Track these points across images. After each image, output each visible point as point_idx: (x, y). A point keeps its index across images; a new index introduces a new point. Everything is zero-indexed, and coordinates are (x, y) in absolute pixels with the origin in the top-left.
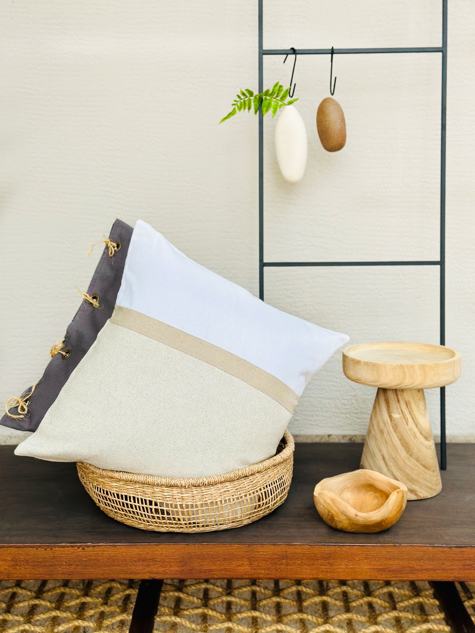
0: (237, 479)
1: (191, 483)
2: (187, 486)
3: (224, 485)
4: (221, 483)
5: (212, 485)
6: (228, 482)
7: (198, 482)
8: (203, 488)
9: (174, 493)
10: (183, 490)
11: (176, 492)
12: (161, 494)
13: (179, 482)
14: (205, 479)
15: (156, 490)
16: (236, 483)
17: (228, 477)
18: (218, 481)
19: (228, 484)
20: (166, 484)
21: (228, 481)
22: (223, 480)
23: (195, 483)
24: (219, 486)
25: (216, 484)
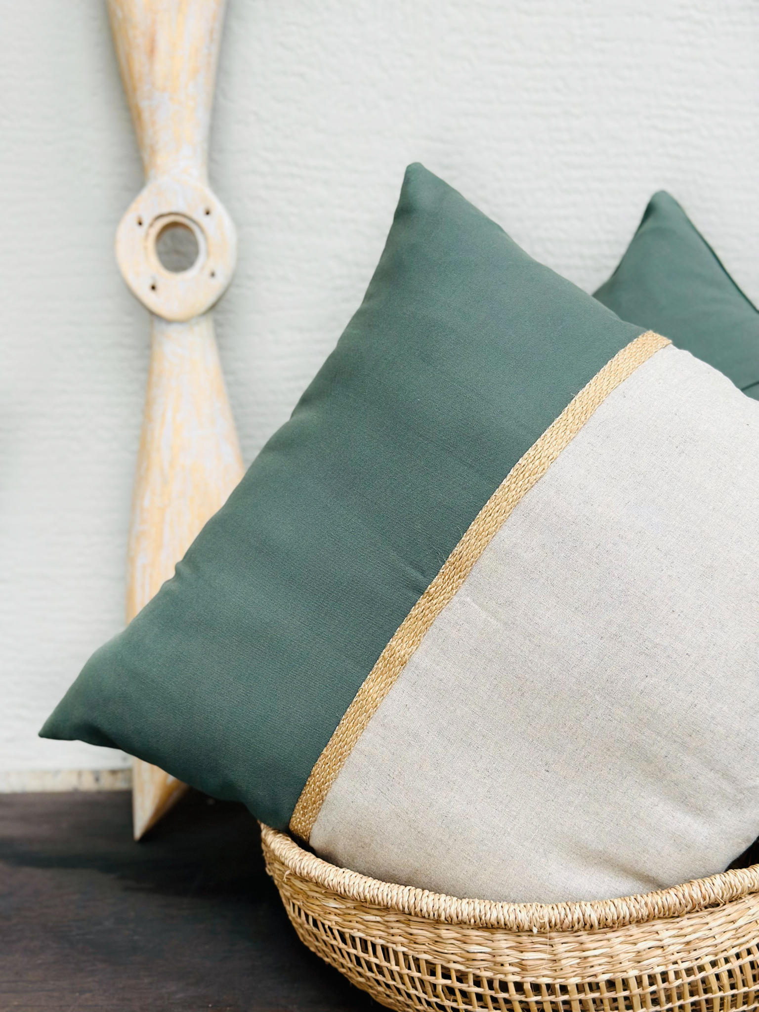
0: (689, 912)
1: (546, 920)
2: (535, 930)
3: (646, 927)
4: (639, 922)
5: (612, 927)
6: (659, 921)
7: (570, 917)
8: (585, 937)
9: (499, 949)
10: (525, 939)
11: (504, 944)
12: (460, 948)
13: (512, 917)
14: (589, 910)
15: (444, 933)
16: (685, 922)
17: (660, 904)
18: (631, 916)
19: (659, 925)
20: (472, 921)
21: (659, 918)
22: (645, 912)
23: (558, 921)
24: (634, 930)
25: (624, 925)
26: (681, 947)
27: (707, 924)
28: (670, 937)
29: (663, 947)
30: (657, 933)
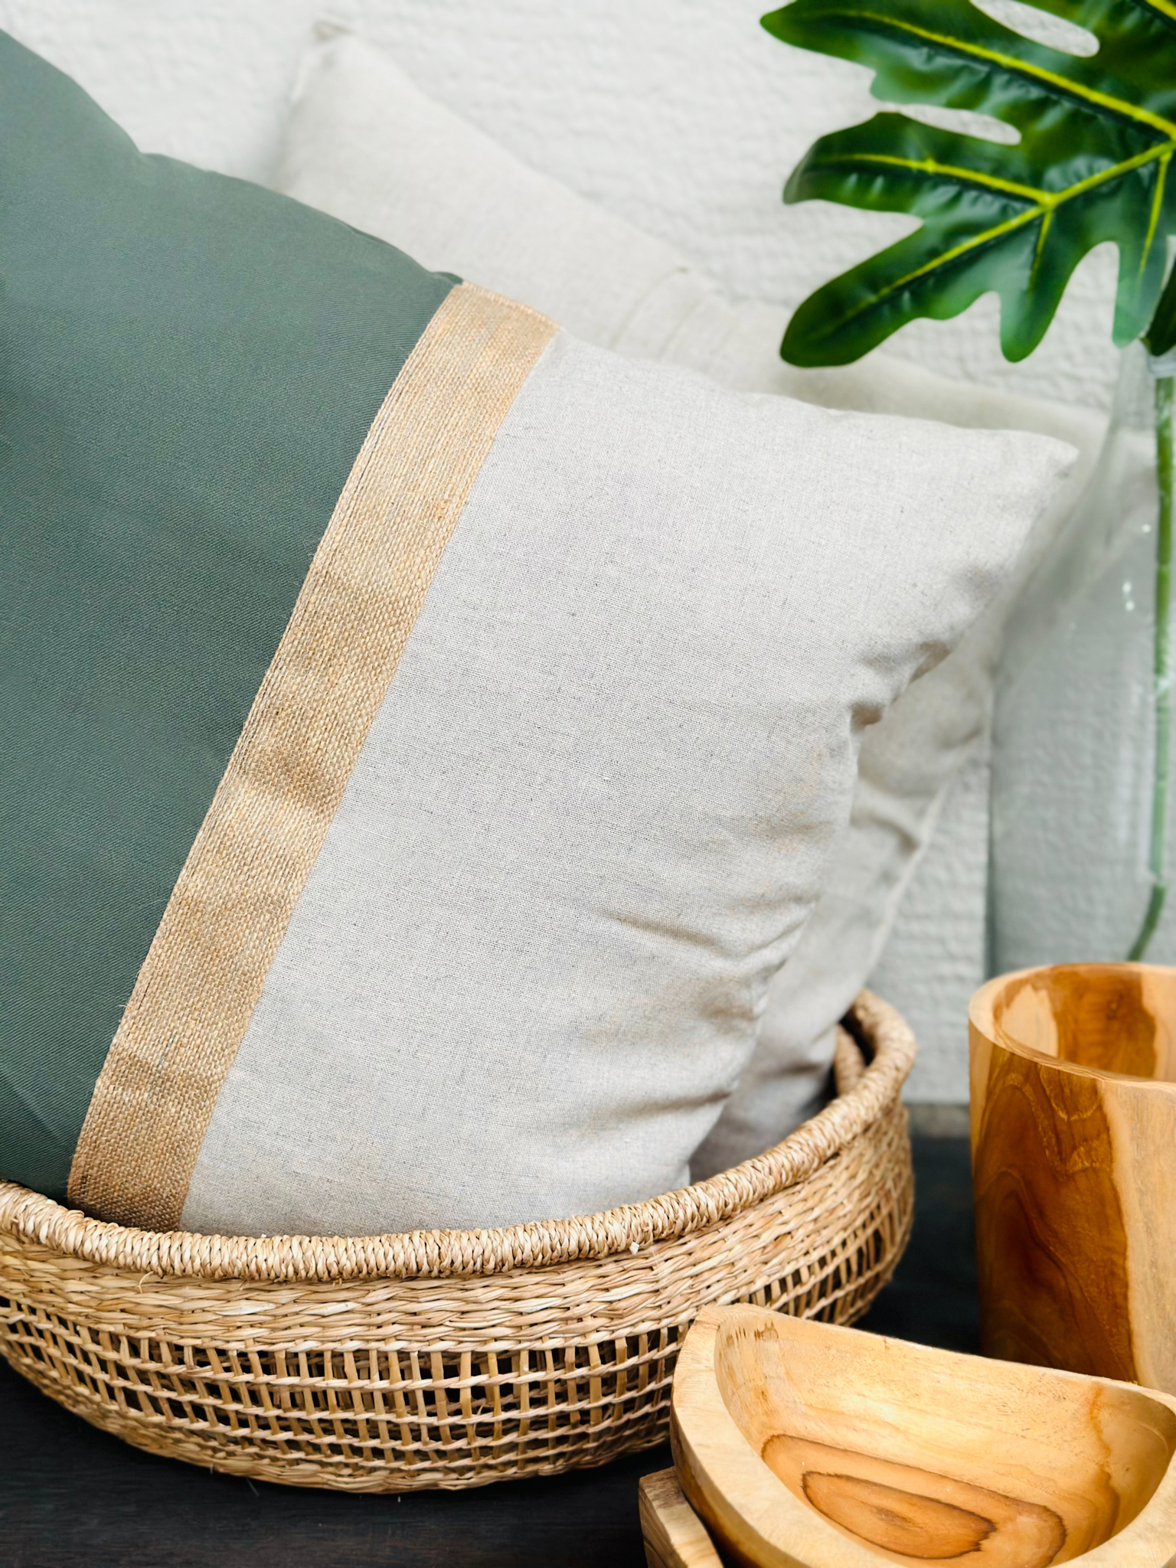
26: (811, 1227)
27: (830, 1185)
28: (796, 1215)
29: (789, 1233)
30: (780, 1213)
